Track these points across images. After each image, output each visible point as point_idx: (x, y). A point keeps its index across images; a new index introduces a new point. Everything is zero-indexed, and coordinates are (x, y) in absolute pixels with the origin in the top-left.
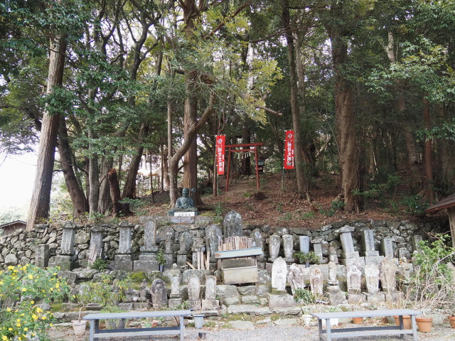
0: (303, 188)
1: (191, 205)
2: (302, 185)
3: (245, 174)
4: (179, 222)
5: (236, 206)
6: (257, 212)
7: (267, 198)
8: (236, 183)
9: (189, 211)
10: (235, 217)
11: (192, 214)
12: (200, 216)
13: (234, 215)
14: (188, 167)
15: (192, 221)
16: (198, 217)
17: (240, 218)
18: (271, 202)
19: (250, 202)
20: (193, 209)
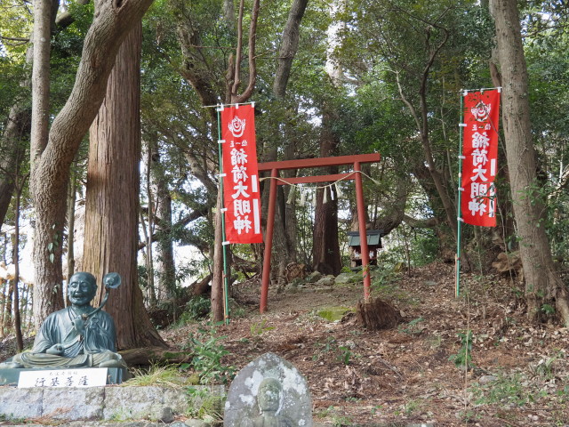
0: (543, 281)
1: (99, 342)
2: (541, 270)
3: (325, 271)
4: (34, 414)
5: (290, 350)
6: (370, 372)
7: (405, 321)
8: (294, 291)
9: (86, 365)
10: (275, 386)
11: (97, 377)
12: (130, 385)
13: (272, 375)
14: (102, 194)
15: (92, 409)
16: (118, 391)
17: (301, 389)
18: (421, 335)
19: (344, 337)
20: (105, 356)
